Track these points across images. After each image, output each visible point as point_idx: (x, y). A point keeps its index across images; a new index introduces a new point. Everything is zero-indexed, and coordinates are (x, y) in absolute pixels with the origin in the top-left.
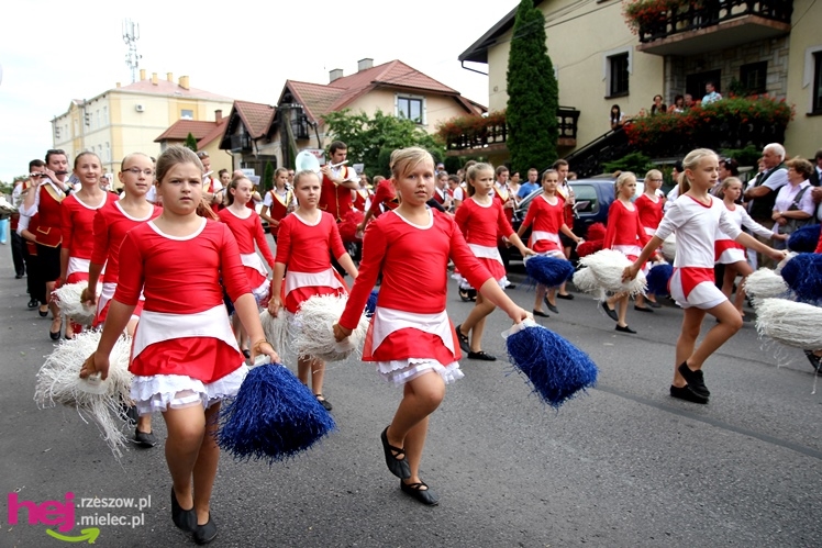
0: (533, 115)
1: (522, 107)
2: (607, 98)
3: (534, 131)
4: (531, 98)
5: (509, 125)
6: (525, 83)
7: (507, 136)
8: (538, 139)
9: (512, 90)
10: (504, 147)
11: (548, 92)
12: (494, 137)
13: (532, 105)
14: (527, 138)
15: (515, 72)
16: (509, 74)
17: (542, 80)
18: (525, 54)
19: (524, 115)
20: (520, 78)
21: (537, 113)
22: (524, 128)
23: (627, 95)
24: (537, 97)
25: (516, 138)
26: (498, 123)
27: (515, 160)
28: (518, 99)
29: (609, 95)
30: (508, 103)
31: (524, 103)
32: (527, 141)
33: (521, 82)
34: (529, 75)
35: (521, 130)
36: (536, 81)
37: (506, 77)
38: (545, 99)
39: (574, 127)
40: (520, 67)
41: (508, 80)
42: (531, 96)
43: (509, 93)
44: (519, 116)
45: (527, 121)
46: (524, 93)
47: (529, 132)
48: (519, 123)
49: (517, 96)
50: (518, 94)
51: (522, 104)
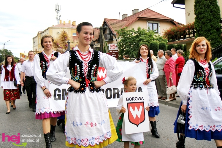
0: (208, 23)
1: (202, 20)
4: (207, 15)
5: (196, 29)
6: (203, 9)
7: (195, 34)
9: (197, 12)
12: (189, 35)
13: (207, 18)
14: (205, 34)
15: (198, 4)
16: (195, 6)
17: (212, 7)
19: (203, 23)
20: (201, 7)
21: (210, 22)
22: (203, 29)
24: (209, 14)
26: (191, 29)
28: (200, 16)
30: (195, 19)
31: (203, 18)
34: (205, 5)
35: (202, 31)
36: (209, 8)
38: (213, 15)
40: (201, 2)
41: (195, 8)
42: (206, 14)
43: (195, 14)
44: (201, 24)
45: (205, 26)
46: (203, 13)
47: (206, 31)
48: (201, 28)
49: (199, 15)
50: (200, 14)
51: (202, 19)
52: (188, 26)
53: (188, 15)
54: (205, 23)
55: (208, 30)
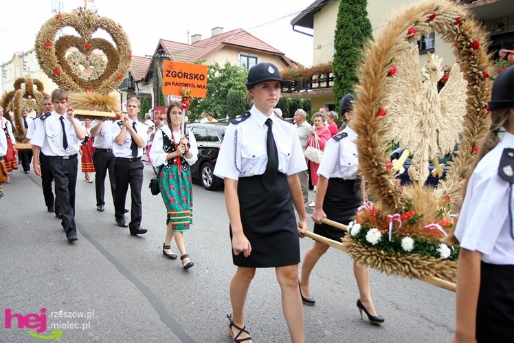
1: (347, 59)
5: (336, 74)
6: (351, 39)
7: (331, 83)
9: (339, 45)
10: (330, 91)
12: (319, 82)
15: (342, 31)
16: (337, 33)
18: (351, 16)
20: (346, 35)
22: (348, 76)
23: (433, 52)
25: (341, 85)
26: (323, 73)
28: (344, 52)
30: (335, 56)
33: (347, 39)
34: (354, 33)
35: (345, 78)
37: (334, 34)
40: (347, 26)
41: (336, 37)
43: (336, 47)
44: (344, 66)
46: (349, 48)
48: (344, 72)
49: (343, 50)
50: (344, 48)
51: (347, 57)
52: (319, 68)
53: (319, 48)
54: (351, 66)
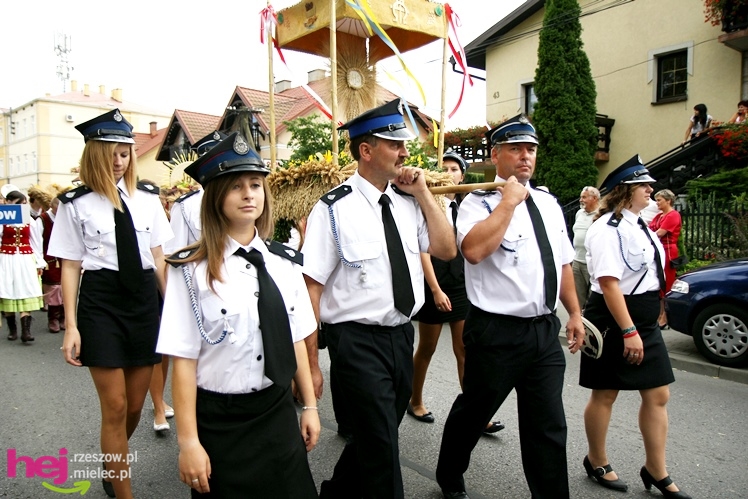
0: (570, 121)
1: (557, 112)
2: (653, 104)
3: (572, 142)
4: (569, 100)
6: (562, 82)
8: (576, 150)
11: (587, 94)
13: (569, 109)
14: (564, 149)
15: (548, 69)
16: (539, 72)
17: (579, 79)
18: (561, 48)
19: (559, 120)
20: (555, 76)
21: (575, 119)
22: (561, 137)
23: (685, 100)
24: (575, 99)
25: (548, 150)
27: (547, 175)
28: (553, 101)
29: (655, 101)
31: (559, 107)
32: (563, 152)
33: (557, 81)
34: (567, 73)
35: (555, 140)
36: (573, 80)
38: (583, 102)
39: (607, 139)
40: (556, 63)
42: (568, 98)
43: (538, 94)
44: (553, 122)
45: (563, 128)
46: (559, 95)
47: (566, 142)
48: (553, 132)
49: (550, 98)
50: (552, 95)
51: (557, 108)
53: (495, 97)
54: (563, 121)
55: (571, 140)
